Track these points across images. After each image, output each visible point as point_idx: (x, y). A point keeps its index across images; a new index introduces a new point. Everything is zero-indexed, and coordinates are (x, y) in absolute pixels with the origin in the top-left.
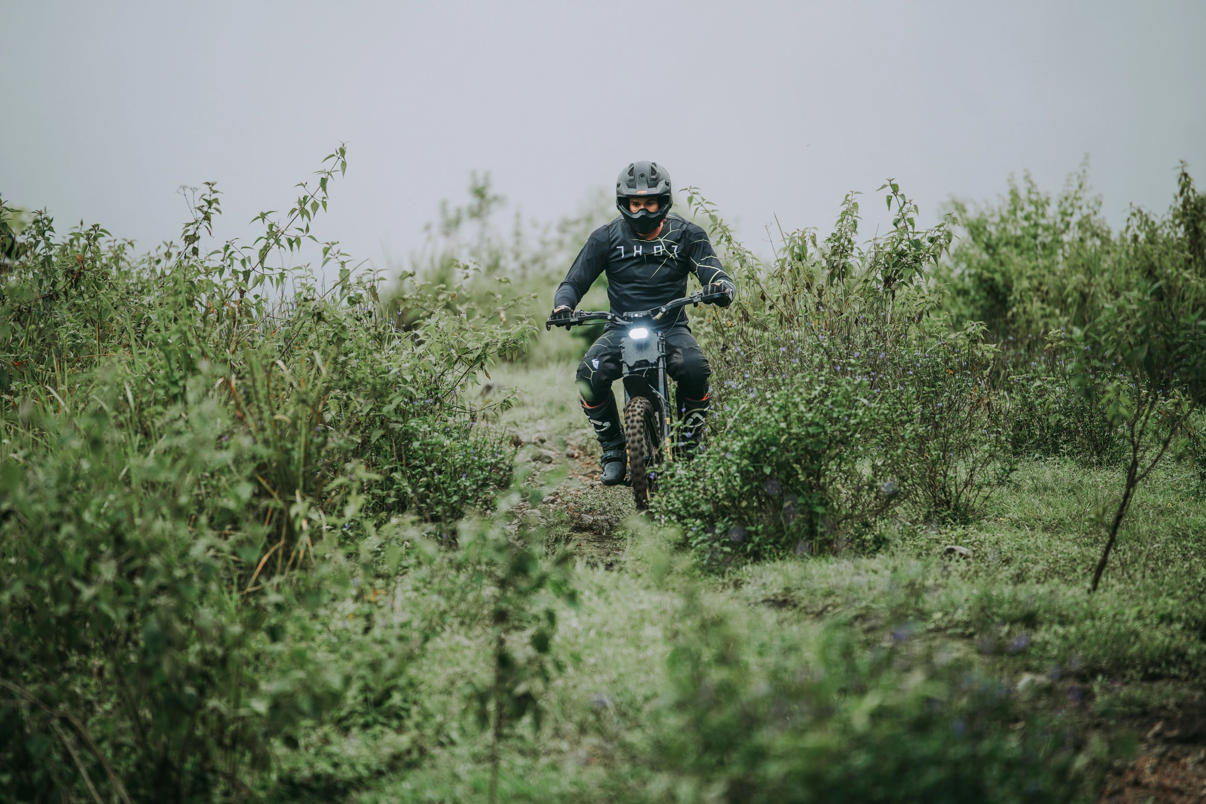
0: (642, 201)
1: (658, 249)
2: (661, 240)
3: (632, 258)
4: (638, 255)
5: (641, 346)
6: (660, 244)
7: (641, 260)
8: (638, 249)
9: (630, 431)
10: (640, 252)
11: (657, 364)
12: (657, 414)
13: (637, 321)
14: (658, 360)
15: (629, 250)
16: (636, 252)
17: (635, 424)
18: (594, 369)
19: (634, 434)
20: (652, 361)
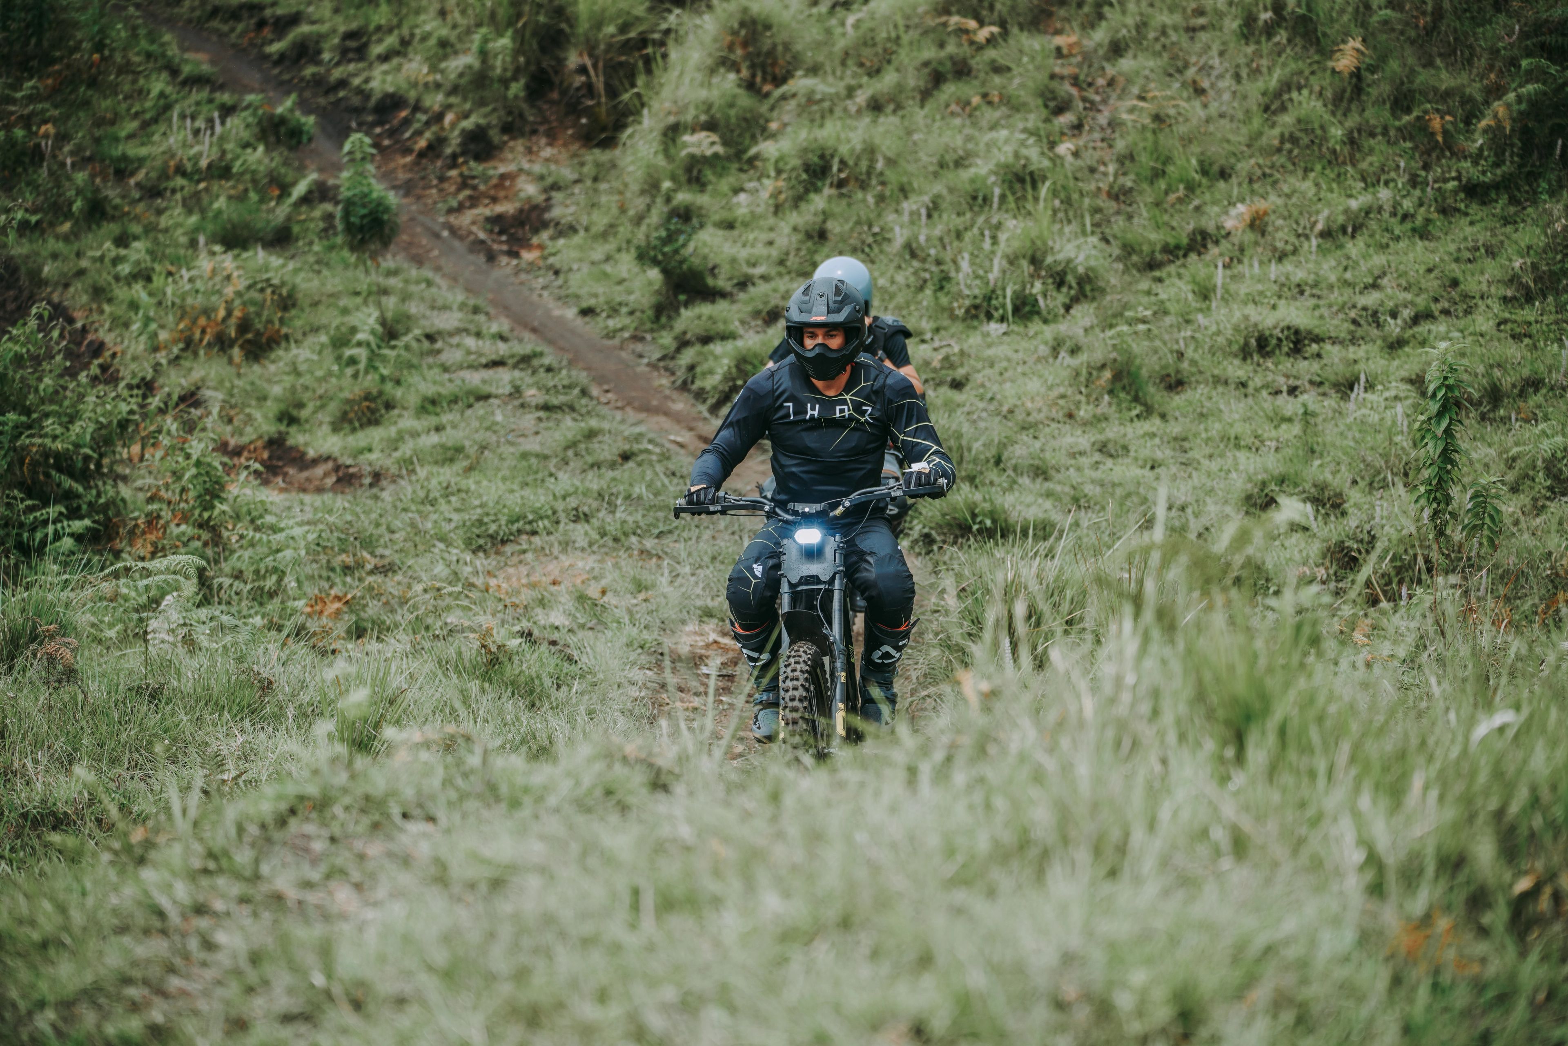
0: (820, 332)
1: (842, 411)
2: (848, 397)
3: (805, 421)
4: (812, 416)
5: (812, 554)
6: (844, 402)
7: (815, 424)
8: (813, 409)
9: (789, 684)
10: (816, 413)
11: (831, 581)
12: (826, 660)
13: (808, 519)
14: (833, 578)
15: (800, 410)
16: (810, 412)
17: (798, 673)
18: (756, 577)
19: (795, 689)
20: (825, 578)
